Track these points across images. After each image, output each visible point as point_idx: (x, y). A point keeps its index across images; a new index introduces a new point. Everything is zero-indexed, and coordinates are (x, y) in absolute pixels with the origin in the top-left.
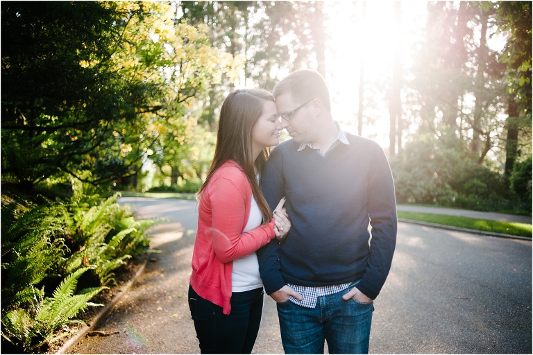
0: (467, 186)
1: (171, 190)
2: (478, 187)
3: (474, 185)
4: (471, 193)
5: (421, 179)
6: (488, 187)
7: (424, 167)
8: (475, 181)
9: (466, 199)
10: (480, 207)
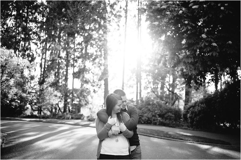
0: (166, 116)
1: (35, 117)
2: (171, 116)
3: (169, 115)
4: (168, 119)
5: (146, 113)
6: (175, 117)
7: (147, 108)
8: (170, 114)
9: (165, 122)
10: (171, 125)
